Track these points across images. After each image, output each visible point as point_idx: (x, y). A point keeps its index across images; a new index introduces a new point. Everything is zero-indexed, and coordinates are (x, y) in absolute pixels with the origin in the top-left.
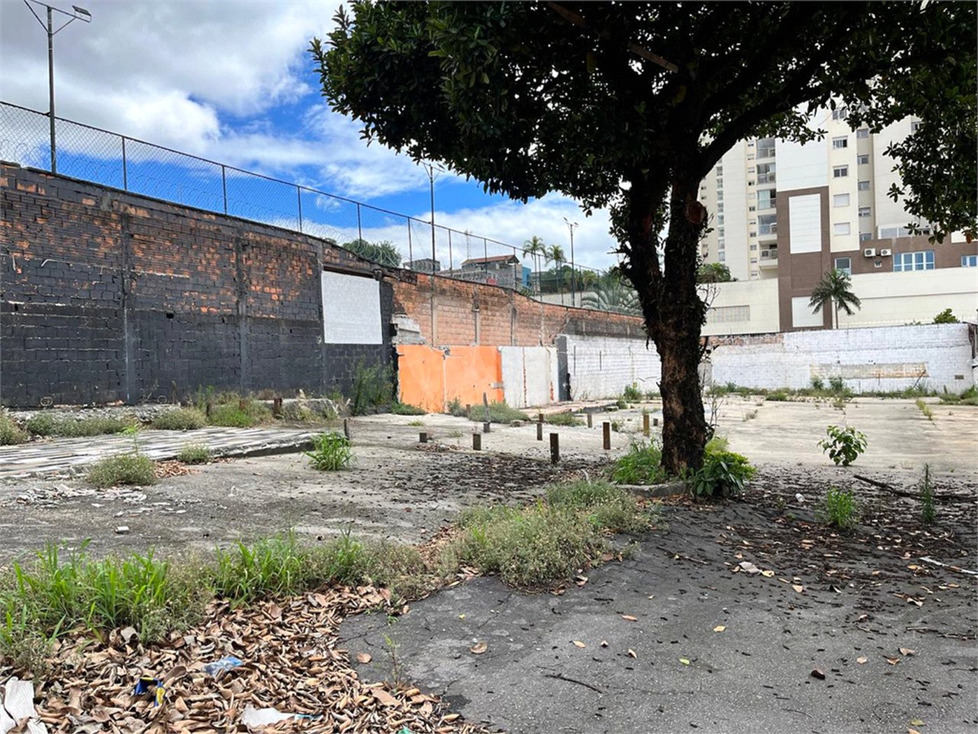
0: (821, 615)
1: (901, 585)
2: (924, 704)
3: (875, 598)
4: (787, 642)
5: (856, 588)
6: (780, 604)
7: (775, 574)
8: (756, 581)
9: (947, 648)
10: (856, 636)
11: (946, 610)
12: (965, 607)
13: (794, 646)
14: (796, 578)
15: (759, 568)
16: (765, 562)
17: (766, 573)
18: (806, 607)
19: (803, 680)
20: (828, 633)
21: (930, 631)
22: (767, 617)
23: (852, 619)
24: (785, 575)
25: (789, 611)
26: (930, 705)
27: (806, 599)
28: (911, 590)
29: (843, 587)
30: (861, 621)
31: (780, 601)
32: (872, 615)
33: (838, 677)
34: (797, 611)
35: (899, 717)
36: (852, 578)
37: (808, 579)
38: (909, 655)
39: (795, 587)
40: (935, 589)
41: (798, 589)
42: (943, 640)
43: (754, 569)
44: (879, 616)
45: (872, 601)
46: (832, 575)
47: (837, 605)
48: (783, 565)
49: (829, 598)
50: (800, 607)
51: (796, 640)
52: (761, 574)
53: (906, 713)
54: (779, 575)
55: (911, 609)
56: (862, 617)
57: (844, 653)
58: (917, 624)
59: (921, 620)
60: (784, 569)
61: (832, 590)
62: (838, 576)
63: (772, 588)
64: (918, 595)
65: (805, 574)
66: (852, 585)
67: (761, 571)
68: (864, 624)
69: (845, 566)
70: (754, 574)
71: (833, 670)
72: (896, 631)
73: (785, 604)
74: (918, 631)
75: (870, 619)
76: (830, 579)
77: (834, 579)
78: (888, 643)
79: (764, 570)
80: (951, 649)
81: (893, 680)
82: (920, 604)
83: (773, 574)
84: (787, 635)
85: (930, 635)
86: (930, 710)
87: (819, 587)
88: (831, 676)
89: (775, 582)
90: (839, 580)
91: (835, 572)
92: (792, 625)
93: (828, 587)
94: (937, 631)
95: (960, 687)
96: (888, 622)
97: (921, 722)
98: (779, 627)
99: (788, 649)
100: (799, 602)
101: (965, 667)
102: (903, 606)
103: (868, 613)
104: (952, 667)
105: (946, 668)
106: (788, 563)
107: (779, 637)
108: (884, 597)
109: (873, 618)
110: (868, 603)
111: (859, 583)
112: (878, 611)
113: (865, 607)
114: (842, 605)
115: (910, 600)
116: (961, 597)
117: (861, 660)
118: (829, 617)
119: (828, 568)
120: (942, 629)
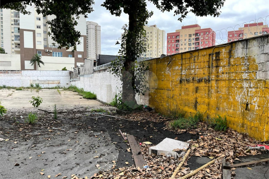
0: (21, 148)
1: (45, 136)
2: (46, 165)
3: (38, 140)
4: (9, 158)
5: (33, 139)
6: (9, 148)
7: (9, 140)
8: (3, 143)
9: (54, 149)
10: (30, 152)
11: (56, 140)
12: (61, 138)
13: (11, 159)
14: (16, 140)
15: (4, 139)
16: (7, 137)
17: (6, 140)
18: (17, 147)
19: (12, 168)
20: (22, 153)
21: (51, 146)
22: (4, 152)
23: (30, 147)
24: (12, 139)
25: (12, 149)
26: (47, 164)
27: (17, 145)
28: (48, 136)
29: (29, 139)
30: (33, 147)
31: (9, 147)
32: (36, 145)
33: (23, 164)
34: (14, 149)
35: (38, 170)
36: (32, 136)
37: (19, 139)
38: (44, 153)
39: (15, 142)
40: (54, 135)
41: (16, 142)
42: (54, 147)
43: (3, 139)
44: (38, 145)
45: (37, 141)
46: (27, 137)
47: (27, 145)
48: (12, 137)
49: (25, 143)
50: (15, 148)
51: (12, 157)
52: (5, 141)
53: (40, 169)
54: (11, 140)
55: (47, 141)
56: (33, 146)
57: (25, 157)
58: (48, 145)
59: (49, 143)
60: (12, 138)
61: (26, 141)
62: (28, 137)
63: (7, 144)
64: (49, 137)
65: (18, 138)
66: (32, 138)
67: (5, 140)
68: (33, 148)
69: (31, 134)
70: (2, 141)
71: (22, 163)
72: (42, 148)
73: (11, 147)
74: (48, 146)
75: (35, 146)
76: (26, 138)
77: (27, 138)
78: (38, 152)
79: (6, 139)
80: (55, 149)
81: (38, 161)
82: (49, 139)
83: (8, 140)
84: (9, 157)
85: (50, 147)
86: (47, 166)
87: (22, 141)
88: (20, 164)
89: (9, 142)
90: (29, 138)
91: (28, 136)
92: (11, 153)
93: (25, 140)
94: (52, 145)
95: (56, 158)
96: (40, 146)
97: (44, 170)
98: (7, 155)
99: (8, 160)
100: (15, 146)
101: (58, 152)
102: (45, 141)
103: (35, 145)
104: (55, 153)
105: (53, 154)
106: (14, 136)
107: (7, 158)
108: (41, 139)
109: (36, 146)
110: (36, 142)
111: (34, 137)
112: (38, 144)
113: (35, 143)
114: (28, 144)
115: (47, 139)
116: (60, 136)
117: (30, 158)
118: (24, 148)
119: (26, 135)
120: (54, 145)
